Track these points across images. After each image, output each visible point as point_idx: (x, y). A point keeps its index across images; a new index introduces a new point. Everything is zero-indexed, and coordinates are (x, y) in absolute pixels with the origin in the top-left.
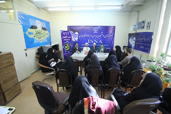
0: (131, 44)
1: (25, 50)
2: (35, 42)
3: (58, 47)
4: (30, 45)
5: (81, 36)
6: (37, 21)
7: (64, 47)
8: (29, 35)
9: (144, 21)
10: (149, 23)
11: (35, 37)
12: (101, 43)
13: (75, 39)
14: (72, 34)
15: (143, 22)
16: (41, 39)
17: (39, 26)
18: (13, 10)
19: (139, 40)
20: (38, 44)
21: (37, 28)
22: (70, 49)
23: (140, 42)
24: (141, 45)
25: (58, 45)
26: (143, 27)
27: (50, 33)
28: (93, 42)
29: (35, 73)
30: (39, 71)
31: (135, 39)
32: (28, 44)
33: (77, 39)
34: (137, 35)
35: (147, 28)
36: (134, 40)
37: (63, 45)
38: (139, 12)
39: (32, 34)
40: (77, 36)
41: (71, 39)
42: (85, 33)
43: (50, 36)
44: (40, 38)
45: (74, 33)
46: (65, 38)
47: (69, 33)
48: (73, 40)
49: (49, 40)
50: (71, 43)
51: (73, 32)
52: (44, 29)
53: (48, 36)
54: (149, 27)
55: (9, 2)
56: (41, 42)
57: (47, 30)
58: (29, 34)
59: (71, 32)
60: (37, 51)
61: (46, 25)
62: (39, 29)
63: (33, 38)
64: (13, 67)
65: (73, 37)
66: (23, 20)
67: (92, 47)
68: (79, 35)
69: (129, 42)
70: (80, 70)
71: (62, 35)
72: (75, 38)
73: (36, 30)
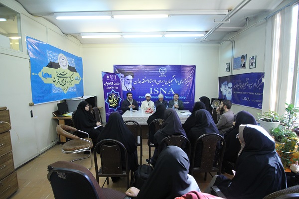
0: (224, 94)
1: (31, 105)
2: (54, 91)
3: (96, 102)
4: (43, 97)
5: (138, 82)
6: (60, 55)
7: (108, 101)
8: (43, 79)
9: (244, 55)
10: (253, 58)
11: (54, 82)
12: (173, 93)
13: (126, 87)
14: (122, 78)
15: (243, 57)
16: (65, 87)
17: (64, 63)
18: (19, 36)
19: (239, 87)
20: (58, 96)
21: (60, 67)
22: (118, 105)
23: (241, 90)
24: (245, 95)
25: (96, 97)
26: (244, 66)
27: (82, 77)
28: (159, 92)
29: (49, 151)
30: (58, 146)
31: (230, 85)
32: (41, 95)
33: (130, 87)
34: (234, 79)
35: (251, 67)
36: (229, 88)
37: (105, 97)
38: (233, 42)
39: (50, 76)
40: (131, 82)
41: (119, 86)
42: (145, 76)
43: (82, 82)
44: (63, 84)
45: (125, 76)
46: (109, 86)
47: (117, 77)
48: (124, 89)
49: (80, 89)
50: (120, 94)
51: (123, 76)
52: (71, 69)
53: (78, 82)
54: (254, 64)
55: (12, 20)
56: (65, 92)
57: (76, 72)
58: (44, 77)
59: (120, 75)
60: (55, 109)
61: (75, 63)
62: (64, 68)
63: (51, 84)
64: (6, 138)
65: (123, 85)
66: (36, 52)
67: (157, 101)
68: (133, 81)
69: (220, 92)
70: (139, 142)
71: (105, 80)
72: (127, 85)
73: (58, 70)
